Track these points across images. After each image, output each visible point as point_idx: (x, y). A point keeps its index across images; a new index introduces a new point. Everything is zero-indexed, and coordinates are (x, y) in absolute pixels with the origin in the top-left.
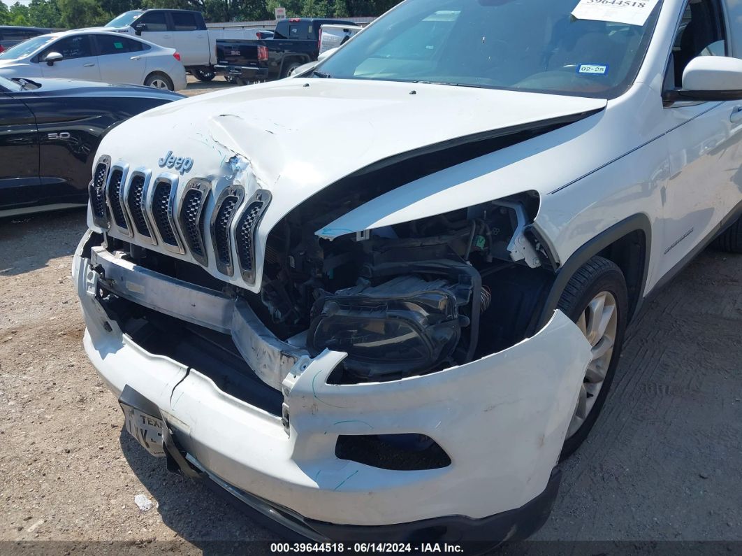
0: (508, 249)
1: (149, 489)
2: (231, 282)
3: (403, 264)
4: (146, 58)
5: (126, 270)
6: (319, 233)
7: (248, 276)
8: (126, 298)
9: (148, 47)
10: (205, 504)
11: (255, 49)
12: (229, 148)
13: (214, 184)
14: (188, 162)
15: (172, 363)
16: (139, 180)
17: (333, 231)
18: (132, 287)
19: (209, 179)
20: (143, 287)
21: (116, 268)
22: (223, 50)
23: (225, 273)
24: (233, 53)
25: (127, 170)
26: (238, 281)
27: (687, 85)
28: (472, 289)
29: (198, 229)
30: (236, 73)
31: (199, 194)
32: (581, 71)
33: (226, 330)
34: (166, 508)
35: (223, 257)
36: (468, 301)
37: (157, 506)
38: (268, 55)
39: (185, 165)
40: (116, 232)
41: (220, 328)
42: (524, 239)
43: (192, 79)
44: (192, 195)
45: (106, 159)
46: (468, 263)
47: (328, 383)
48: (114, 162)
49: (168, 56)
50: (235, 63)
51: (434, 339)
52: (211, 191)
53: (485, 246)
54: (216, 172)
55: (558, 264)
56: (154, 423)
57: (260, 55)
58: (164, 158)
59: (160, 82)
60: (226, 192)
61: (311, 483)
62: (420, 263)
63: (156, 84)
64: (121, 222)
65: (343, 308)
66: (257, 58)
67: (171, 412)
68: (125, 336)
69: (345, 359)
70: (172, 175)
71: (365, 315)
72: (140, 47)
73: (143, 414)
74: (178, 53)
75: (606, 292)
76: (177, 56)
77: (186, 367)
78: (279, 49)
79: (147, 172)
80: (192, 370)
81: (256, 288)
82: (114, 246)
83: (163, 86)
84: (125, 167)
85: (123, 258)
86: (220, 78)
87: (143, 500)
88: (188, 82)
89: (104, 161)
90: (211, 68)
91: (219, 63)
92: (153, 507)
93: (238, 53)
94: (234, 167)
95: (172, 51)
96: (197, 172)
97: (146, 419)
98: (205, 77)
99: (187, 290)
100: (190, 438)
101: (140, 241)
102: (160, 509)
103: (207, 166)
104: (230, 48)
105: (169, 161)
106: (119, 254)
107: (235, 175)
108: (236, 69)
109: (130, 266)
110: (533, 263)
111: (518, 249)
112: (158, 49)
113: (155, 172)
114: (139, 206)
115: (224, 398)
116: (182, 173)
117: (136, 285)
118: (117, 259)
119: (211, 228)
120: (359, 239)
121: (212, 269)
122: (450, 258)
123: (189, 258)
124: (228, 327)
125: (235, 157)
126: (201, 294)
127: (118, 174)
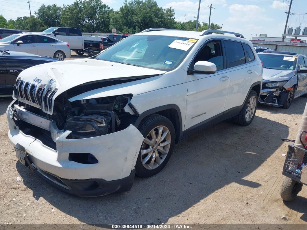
0: (124, 109)
1: (21, 176)
2: (47, 113)
3: (95, 111)
4: (56, 45)
5: (23, 111)
6: (69, 100)
7: (50, 111)
8: (23, 120)
9: (57, 41)
10: (38, 181)
11: (99, 44)
12: (51, 77)
13: (46, 86)
14: (40, 80)
15: (31, 137)
16: (27, 84)
17: (72, 99)
18: (24, 117)
19: (45, 85)
20: (27, 117)
21: (20, 111)
22: (87, 44)
23: (46, 110)
24: (90, 45)
25: (25, 82)
26: (49, 113)
27: (196, 69)
28: (111, 118)
29: (40, 98)
30: (91, 53)
31: (42, 89)
32: (165, 63)
33: (50, 130)
34: (25, 181)
35: (46, 106)
36: (110, 121)
37: (23, 180)
38: (103, 47)
39: (39, 81)
40: (20, 100)
41: (48, 129)
42: (129, 106)
43: (75, 54)
44: (40, 89)
45: (20, 78)
46: (112, 111)
47: (66, 138)
48: (22, 79)
49: (65, 45)
50: (91, 49)
51: (99, 130)
52: (45, 88)
53: (118, 108)
54: (47, 83)
55: (139, 114)
56: (23, 153)
57: (100, 47)
58: (35, 79)
59: (60, 54)
60: (49, 89)
61: (61, 166)
62: (100, 111)
63: (58, 55)
64: (22, 97)
65: (74, 120)
66: (99, 48)
67: (28, 150)
68: (20, 131)
69: (71, 133)
70: (36, 84)
71: (79, 122)
72: (54, 41)
73: (21, 151)
74: (68, 44)
75: (163, 126)
76: (68, 45)
77: (35, 138)
78: (108, 45)
79: (29, 83)
80: (37, 139)
81: (51, 114)
82: (21, 104)
83: (61, 56)
84: (24, 81)
85: (23, 108)
86: (85, 54)
87: (19, 178)
88: (71, 55)
89: (19, 79)
90: (82, 50)
91: (85, 49)
92: (21, 180)
93: (92, 46)
94: (51, 82)
95: (66, 43)
96: (42, 83)
97: (22, 153)
98: (80, 54)
99: (40, 118)
100: (32, 156)
101: (27, 102)
102: (23, 181)
103: (45, 82)
104: (90, 43)
105: (36, 80)
106: (22, 107)
107: (51, 84)
108: (91, 52)
109: (24, 110)
110: (132, 113)
111: (127, 109)
112: (60, 42)
113: (31, 82)
114: (26, 92)
115: (43, 146)
116: (38, 83)
117: (26, 116)
118: (22, 109)
119: (43, 98)
120: (82, 103)
121: (44, 110)
122: (108, 110)
123: (39, 107)
124: (50, 129)
125: (52, 80)
126: (44, 119)
127: (22, 82)
